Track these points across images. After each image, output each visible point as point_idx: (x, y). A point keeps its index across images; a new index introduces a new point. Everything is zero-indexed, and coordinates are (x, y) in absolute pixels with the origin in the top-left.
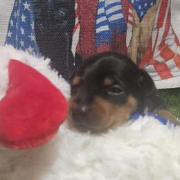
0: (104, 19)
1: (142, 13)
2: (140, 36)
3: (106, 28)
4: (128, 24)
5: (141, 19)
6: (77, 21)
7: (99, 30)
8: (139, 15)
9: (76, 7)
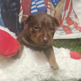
0: (35, 6)
1: (56, 4)
2: (55, 14)
3: (36, 11)
4: (48, 9)
5: (55, 6)
6: (21, 8)
7: (32, 12)
8: (54, 4)
9: (21, 2)
